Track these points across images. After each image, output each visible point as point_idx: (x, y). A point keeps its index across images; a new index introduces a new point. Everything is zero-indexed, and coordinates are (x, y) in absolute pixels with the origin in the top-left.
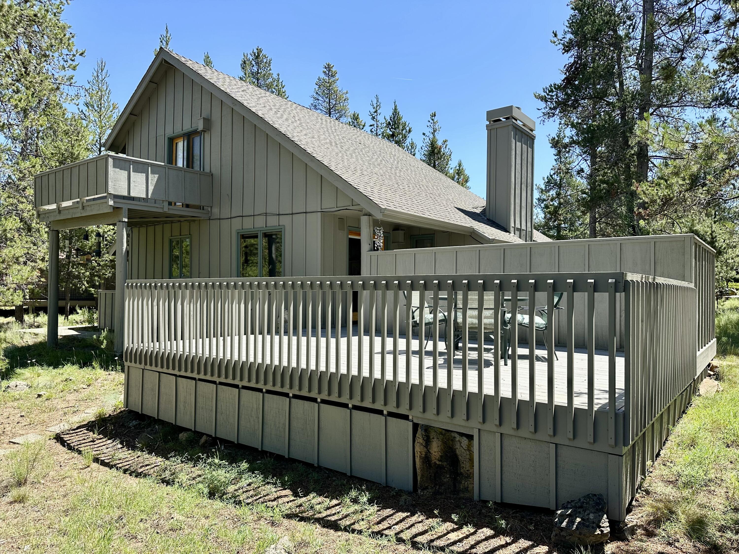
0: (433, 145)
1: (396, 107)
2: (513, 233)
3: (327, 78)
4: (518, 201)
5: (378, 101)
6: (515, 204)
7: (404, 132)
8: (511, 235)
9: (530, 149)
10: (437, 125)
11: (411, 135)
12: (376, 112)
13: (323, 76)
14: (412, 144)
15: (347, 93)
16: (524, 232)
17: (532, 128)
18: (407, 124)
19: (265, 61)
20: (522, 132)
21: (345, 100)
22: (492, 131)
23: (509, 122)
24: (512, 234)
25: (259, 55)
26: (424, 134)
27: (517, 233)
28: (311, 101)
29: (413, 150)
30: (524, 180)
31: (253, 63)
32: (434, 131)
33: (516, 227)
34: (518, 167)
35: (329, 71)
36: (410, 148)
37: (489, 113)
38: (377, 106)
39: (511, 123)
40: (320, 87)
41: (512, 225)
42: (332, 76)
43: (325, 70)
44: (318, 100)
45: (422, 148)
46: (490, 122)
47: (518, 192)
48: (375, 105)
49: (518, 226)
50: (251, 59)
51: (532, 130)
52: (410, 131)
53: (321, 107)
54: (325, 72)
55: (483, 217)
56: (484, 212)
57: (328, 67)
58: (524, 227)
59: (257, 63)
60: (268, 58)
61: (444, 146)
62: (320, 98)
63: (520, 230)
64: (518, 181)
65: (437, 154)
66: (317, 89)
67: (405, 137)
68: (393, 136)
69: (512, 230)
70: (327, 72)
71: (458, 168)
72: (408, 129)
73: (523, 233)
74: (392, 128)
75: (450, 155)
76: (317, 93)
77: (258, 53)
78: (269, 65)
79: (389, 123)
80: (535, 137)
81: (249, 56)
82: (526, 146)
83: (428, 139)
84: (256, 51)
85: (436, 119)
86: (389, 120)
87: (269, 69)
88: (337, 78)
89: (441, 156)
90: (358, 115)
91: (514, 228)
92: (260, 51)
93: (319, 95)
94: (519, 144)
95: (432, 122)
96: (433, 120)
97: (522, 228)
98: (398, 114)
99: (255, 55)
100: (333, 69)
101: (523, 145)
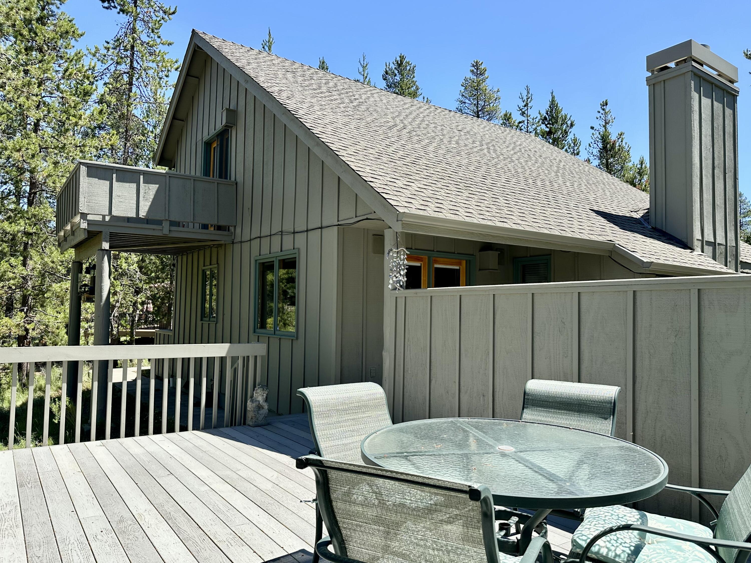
0: (604, 139)
1: (553, 98)
2: (700, 250)
3: (475, 77)
4: (708, 196)
5: (528, 93)
6: (701, 202)
7: (564, 127)
8: (695, 253)
9: (728, 112)
10: (609, 116)
11: (573, 130)
12: (526, 105)
13: (470, 76)
14: (575, 141)
15: (498, 91)
16: (723, 247)
17: (733, 77)
18: (568, 117)
19: (408, 68)
20: (712, 84)
21: (496, 100)
22: (657, 87)
23: (686, 68)
24: (698, 251)
25: (402, 63)
26: (592, 128)
27: (708, 249)
28: (457, 104)
29: (576, 148)
30: (719, 162)
31: (396, 72)
32: (606, 123)
33: (706, 239)
34: (706, 140)
35: (478, 69)
36: (572, 145)
37: (649, 59)
38: (527, 99)
39: (690, 68)
40: (466, 89)
41: (697, 235)
42: (481, 74)
43: (473, 68)
44: (465, 103)
45: (590, 145)
46: (652, 72)
47: (707, 181)
48: (525, 98)
49: (709, 237)
50: (394, 68)
51: (732, 82)
52: (572, 125)
53: (468, 111)
54: (472, 71)
55: (646, 225)
56: (646, 217)
57: (476, 65)
58: (720, 239)
59: (400, 73)
60: (412, 65)
61: (620, 140)
62: (467, 101)
63: (713, 244)
64: (707, 163)
65: (610, 151)
66: (463, 91)
67: (566, 133)
68: (550, 133)
69: (697, 245)
70: (475, 71)
71: (639, 166)
72: (569, 123)
73: (720, 250)
74: (549, 124)
75: (628, 151)
76: (463, 95)
77: (401, 61)
78: (413, 73)
79: (545, 118)
80: (738, 92)
81: (392, 65)
82: (721, 106)
83: (598, 133)
84: (398, 59)
85: (607, 108)
86: (545, 114)
87: (412, 76)
88: (486, 75)
89: (616, 153)
90: (511, 114)
91: (702, 241)
92: (402, 58)
93: (466, 97)
94: (706, 102)
95: (603, 112)
96: (604, 110)
97: (718, 241)
98: (557, 106)
99: (398, 63)
100: (482, 67)
101: (715, 103)
